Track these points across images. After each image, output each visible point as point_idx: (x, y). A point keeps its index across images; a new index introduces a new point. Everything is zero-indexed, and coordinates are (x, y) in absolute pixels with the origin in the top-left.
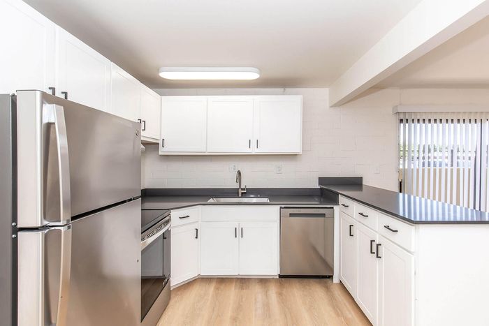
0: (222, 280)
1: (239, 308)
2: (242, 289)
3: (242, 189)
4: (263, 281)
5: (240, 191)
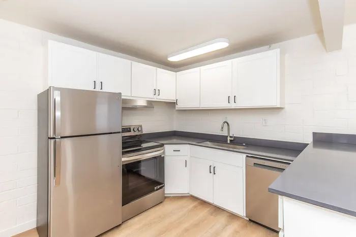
0: (204, 203)
1: (196, 225)
2: (212, 214)
3: (230, 137)
4: (233, 216)
5: (229, 138)
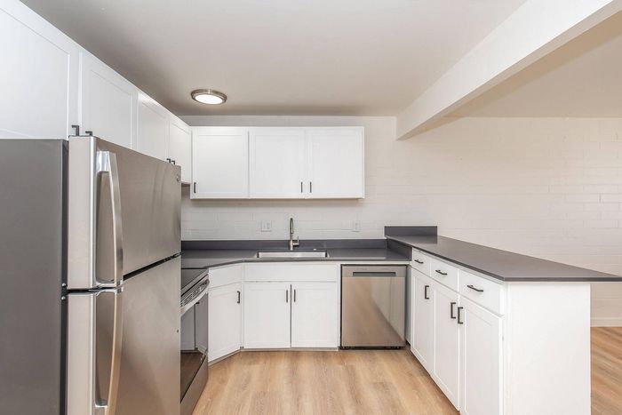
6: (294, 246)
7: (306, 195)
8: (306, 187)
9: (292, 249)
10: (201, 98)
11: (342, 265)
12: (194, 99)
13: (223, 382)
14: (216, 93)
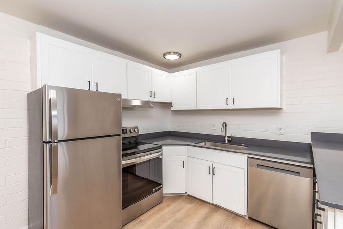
6: (228, 141)
7: (231, 106)
8: (230, 102)
9: (227, 142)
10: (169, 57)
11: (249, 157)
12: (164, 58)
13: (168, 206)
14: (175, 53)
